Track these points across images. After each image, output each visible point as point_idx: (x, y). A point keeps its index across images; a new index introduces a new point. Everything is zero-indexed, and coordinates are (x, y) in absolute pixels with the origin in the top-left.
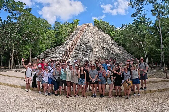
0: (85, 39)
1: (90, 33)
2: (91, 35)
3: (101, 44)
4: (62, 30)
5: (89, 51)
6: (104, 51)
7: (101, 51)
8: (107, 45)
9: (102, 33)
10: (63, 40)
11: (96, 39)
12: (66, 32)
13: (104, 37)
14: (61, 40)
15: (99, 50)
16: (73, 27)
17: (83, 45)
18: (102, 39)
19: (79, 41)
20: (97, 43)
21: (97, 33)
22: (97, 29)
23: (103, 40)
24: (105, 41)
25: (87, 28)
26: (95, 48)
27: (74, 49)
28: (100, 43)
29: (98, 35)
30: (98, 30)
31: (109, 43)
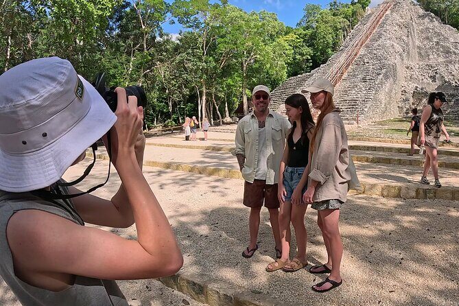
0: (379, 45)
1: (397, 28)
2: (400, 33)
3: (431, 57)
4: (323, 26)
5: (381, 77)
6: (431, 77)
7: (421, 77)
8: (447, 57)
9: (436, 23)
10: (330, 51)
11: (417, 43)
12: (336, 29)
13: (439, 35)
14: (324, 52)
15: (416, 73)
16: (354, 13)
17: (368, 63)
18: (435, 40)
19: (362, 51)
20: (420, 54)
21: (419, 24)
22: (421, 11)
23: (438, 43)
24: (443, 46)
25: (392, 11)
26: (408, 68)
27: (345, 75)
28: (426, 52)
29: (422, 29)
30: (423, 17)
31: (454, 52)
